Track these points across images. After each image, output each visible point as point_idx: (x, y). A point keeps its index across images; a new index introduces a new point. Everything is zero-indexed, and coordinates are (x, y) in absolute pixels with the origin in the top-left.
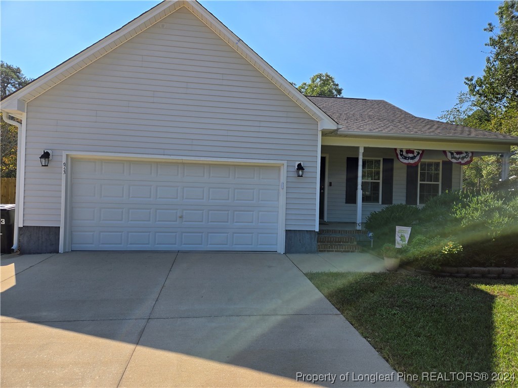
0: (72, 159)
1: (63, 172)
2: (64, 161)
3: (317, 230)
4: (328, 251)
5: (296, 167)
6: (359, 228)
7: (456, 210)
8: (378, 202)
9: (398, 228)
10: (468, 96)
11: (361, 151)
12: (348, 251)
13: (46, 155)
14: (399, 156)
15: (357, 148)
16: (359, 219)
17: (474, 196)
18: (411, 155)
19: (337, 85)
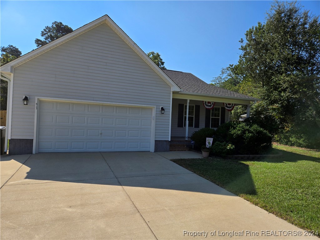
0: (40, 100)
1: (36, 109)
2: (36, 102)
3: (170, 140)
4: (174, 151)
5: (161, 109)
6: (187, 139)
7: (231, 130)
8: (193, 127)
9: (207, 139)
10: (226, 70)
11: (188, 101)
12: (183, 150)
13: (26, 99)
14: (205, 105)
15: (186, 100)
16: (187, 135)
17: (238, 124)
18: (210, 104)
19: (162, 60)
